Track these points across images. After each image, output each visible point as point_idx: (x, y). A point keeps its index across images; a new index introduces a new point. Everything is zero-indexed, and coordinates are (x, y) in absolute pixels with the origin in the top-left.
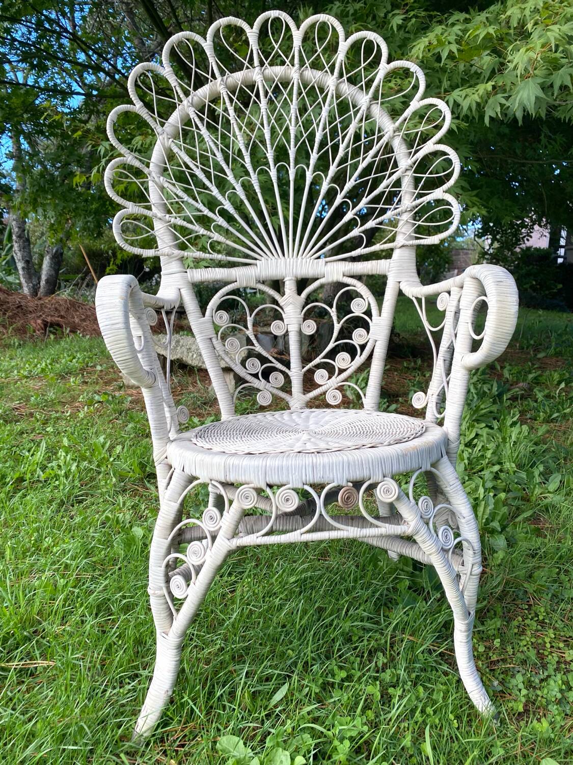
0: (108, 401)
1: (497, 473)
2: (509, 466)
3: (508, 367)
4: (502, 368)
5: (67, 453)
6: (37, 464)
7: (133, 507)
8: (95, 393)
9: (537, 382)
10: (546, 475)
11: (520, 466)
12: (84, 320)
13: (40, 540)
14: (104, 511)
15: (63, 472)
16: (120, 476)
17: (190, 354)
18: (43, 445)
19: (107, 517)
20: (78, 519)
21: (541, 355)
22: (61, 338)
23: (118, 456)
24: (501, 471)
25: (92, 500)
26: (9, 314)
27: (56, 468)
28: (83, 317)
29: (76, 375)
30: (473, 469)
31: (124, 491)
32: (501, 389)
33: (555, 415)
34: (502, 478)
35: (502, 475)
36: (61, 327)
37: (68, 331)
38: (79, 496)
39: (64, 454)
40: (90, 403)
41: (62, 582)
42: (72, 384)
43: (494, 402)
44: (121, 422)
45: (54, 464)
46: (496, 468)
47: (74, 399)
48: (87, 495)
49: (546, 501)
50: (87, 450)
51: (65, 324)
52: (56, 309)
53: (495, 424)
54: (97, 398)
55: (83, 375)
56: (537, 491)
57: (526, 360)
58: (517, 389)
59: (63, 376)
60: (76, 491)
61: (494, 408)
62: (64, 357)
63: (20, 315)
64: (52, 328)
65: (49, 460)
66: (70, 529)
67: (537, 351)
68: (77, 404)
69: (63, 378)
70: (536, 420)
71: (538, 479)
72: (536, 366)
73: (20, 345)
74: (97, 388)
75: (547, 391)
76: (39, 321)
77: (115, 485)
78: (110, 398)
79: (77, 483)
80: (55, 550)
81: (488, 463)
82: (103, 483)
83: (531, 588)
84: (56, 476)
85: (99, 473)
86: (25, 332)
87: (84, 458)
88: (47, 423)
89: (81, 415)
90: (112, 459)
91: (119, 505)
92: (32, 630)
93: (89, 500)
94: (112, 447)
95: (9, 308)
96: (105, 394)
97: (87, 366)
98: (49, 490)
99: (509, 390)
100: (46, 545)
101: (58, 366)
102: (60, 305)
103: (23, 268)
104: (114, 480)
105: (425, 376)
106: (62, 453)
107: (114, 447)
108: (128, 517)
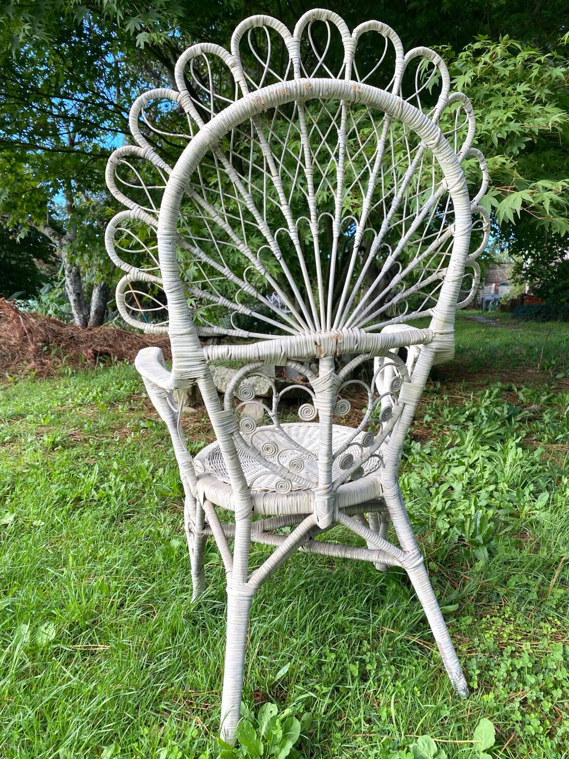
0: (152, 427)
1: (492, 492)
2: (503, 486)
3: (524, 389)
4: (519, 389)
5: (116, 475)
6: (92, 485)
7: (172, 522)
8: (141, 419)
9: (549, 403)
10: (535, 494)
11: (513, 486)
12: (131, 349)
13: (96, 550)
14: (148, 526)
15: (114, 492)
16: (162, 495)
17: (224, 383)
18: (96, 468)
19: (150, 531)
20: (126, 533)
21: (559, 376)
22: (110, 366)
23: (160, 478)
24: (496, 490)
25: (138, 516)
26: (63, 344)
27: (107, 489)
28: (130, 346)
29: (124, 403)
30: (472, 488)
31: (165, 508)
32: (511, 412)
33: (560, 436)
34: (496, 496)
35: (496, 494)
36: (110, 355)
37: (116, 360)
38: (127, 513)
39: (114, 476)
40: (137, 429)
41: (115, 583)
42: (121, 411)
43: (503, 424)
44: (163, 446)
45: (106, 485)
46: (492, 487)
47: (122, 425)
48: (134, 512)
49: (533, 517)
50: (133, 472)
51: (113, 353)
52: (105, 339)
53: (499, 446)
54: (142, 424)
55: (130, 402)
56: (527, 508)
57: (544, 381)
58: (527, 412)
59: (112, 404)
60: (124, 508)
61: (501, 431)
62: (113, 386)
63: (73, 345)
64: (102, 357)
65: (102, 481)
66: (120, 541)
67: (558, 371)
68: (125, 430)
69: (112, 405)
70: (541, 441)
71: (528, 498)
72: (552, 387)
73: (73, 373)
74: (143, 415)
75: (557, 413)
76: (90, 351)
77: (157, 504)
78: (154, 425)
79: (125, 501)
80: (108, 558)
81: (486, 483)
82: (147, 502)
83: (502, 591)
84: (108, 495)
85: (144, 493)
86: (77, 362)
87: (131, 480)
88: (99, 448)
89: (129, 440)
90: (155, 481)
91: (161, 521)
92: (92, 620)
93: (136, 516)
94: (155, 470)
95: (62, 339)
96: (149, 420)
97: (134, 394)
98: (102, 508)
99: (520, 412)
100: (101, 554)
101: (107, 394)
102: (109, 335)
103: (75, 301)
104: (156, 499)
105: (443, 399)
106: (112, 476)
107: (157, 470)
108: (168, 531)
